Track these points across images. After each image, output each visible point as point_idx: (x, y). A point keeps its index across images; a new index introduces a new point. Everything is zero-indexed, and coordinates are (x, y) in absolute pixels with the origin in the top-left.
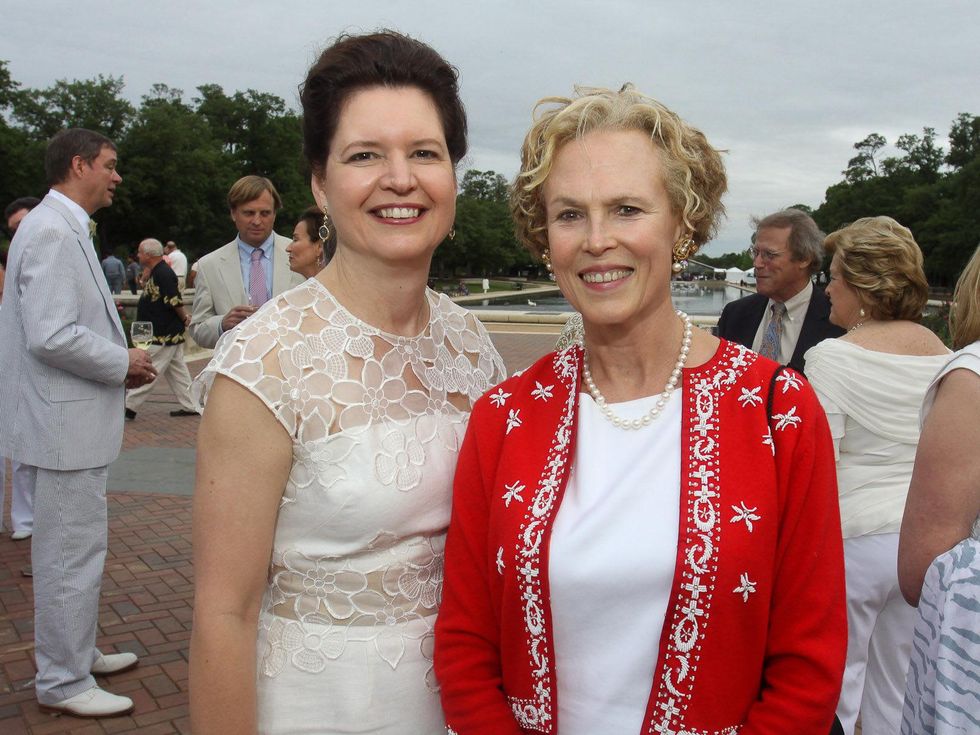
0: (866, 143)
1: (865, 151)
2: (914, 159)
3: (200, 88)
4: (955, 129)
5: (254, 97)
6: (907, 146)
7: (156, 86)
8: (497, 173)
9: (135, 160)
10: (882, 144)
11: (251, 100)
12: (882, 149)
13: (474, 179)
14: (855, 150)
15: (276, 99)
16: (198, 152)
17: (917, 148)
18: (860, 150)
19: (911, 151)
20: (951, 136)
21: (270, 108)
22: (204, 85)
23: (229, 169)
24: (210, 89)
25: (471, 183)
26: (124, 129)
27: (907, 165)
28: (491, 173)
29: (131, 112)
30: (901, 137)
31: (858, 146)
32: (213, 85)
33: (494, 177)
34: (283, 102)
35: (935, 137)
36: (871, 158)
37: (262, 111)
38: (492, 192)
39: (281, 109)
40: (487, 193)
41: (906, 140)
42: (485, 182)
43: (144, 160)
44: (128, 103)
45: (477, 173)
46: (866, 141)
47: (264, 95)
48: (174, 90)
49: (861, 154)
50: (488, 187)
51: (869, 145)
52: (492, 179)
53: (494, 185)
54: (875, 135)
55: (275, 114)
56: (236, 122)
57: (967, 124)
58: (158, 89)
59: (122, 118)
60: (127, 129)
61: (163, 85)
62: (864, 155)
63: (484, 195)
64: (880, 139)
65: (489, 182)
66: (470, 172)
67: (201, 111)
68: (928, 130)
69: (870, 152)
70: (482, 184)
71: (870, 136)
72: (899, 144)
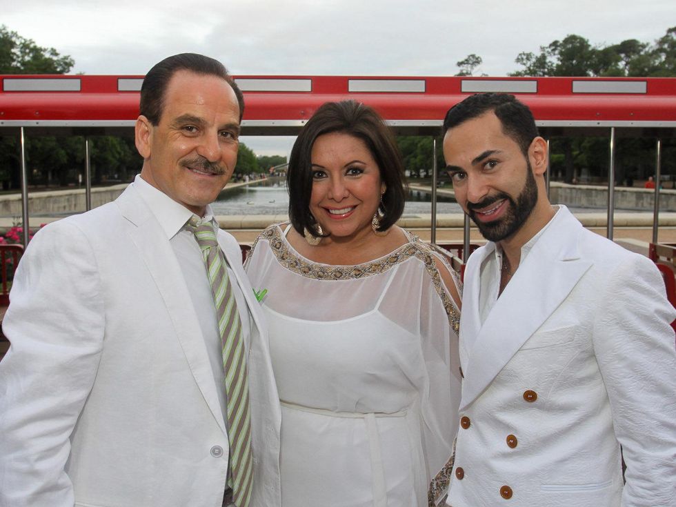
0: (466, 62)
1: (465, 68)
6: (525, 62)
10: (478, 63)
12: (478, 66)
18: (461, 68)
31: (460, 64)
36: (471, 74)
41: (525, 57)
46: (466, 60)
49: (462, 71)
51: (467, 63)
54: (473, 56)
64: (477, 59)
69: (469, 69)
71: (469, 56)
72: (518, 60)
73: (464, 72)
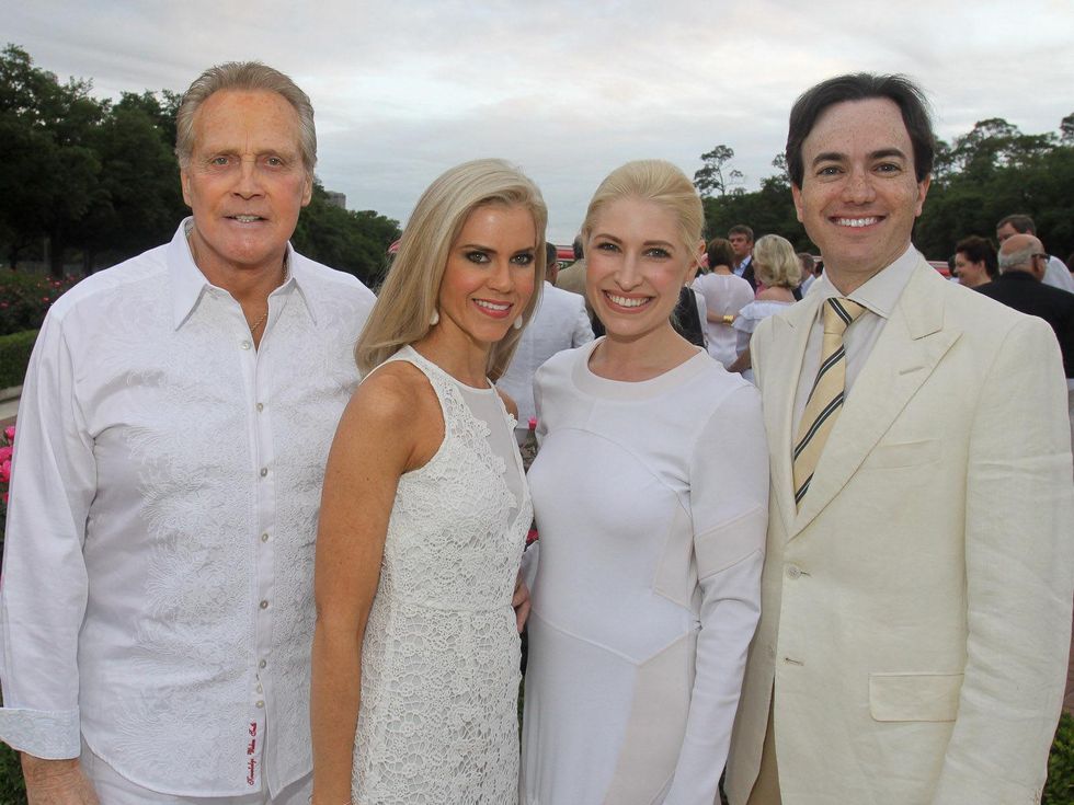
0: (714, 154)
1: (711, 163)
10: (729, 156)
12: (729, 161)
18: (706, 162)
30: (778, 156)
31: (705, 157)
36: (718, 170)
49: (707, 165)
51: (716, 157)
54: (722, 147)
64: (727, 151)
69: (717, 164)
71: (717, 148)
72: (775, 162)
73: (711, 167)
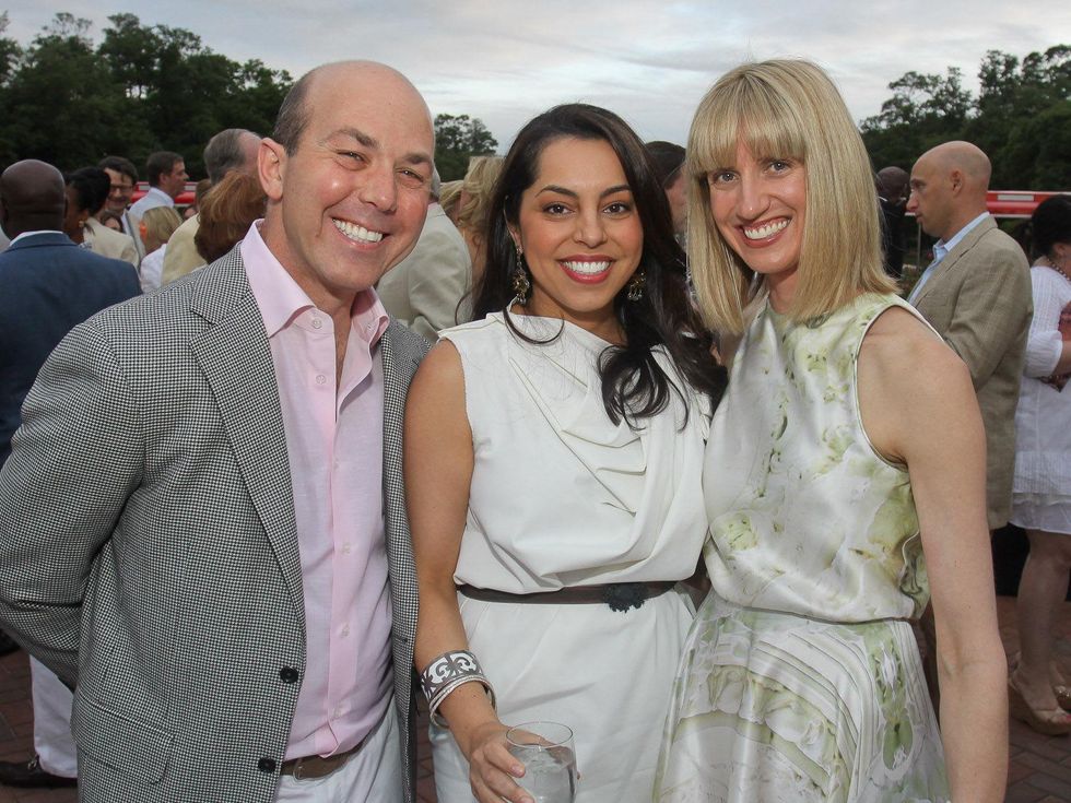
2: (937, 103)
3: (112, 18)
4: (984, 69)
5: (164, 33)
6: (930, 88)
7: (60, 15)
8: (472, 117)
9: (23, 108)
11: (161, 37)
13: (445, 125)
14: (891, 91)
15: (191, 36)
16: (96, 99)
17: (941, 91)
19: (934, 94)
20: (981, 76)
21: (183, 44)
22: (116, 14)
23: (134, 117)
24: (124, 19)
25: (442, 129)
26: (10, 72)
27: (930, 110)
28: (465, 117)
29: (18, 52)
32: (127, 15)
33: (469, 122)
34: (197, 39)
35: (961, 77)
37: (174, 49)
38: (466, 140)
39: (196, 47)
40: (460, 141)
41: (929, 81)
42: (458, 129)
43: (33, 108)
44: (14, 43)
45: (448, 117)
46: (902, 80)
47: (175, 31)
48: (81, 20)
50: (461, 134)
52: (467, 125)
53: (469, 132)
55: (189, 52)
56: (147, 61)
57: (998, 63)
58: (61, 20)
59: (8, 60)
60: (16, 72)
61: (68, 15)
62: (900, 97)
63: (457, 143)
65: (463, 129)
66: (441, 116)
67: (104, 49)
68: (952, 70)
70: (454, 131)
